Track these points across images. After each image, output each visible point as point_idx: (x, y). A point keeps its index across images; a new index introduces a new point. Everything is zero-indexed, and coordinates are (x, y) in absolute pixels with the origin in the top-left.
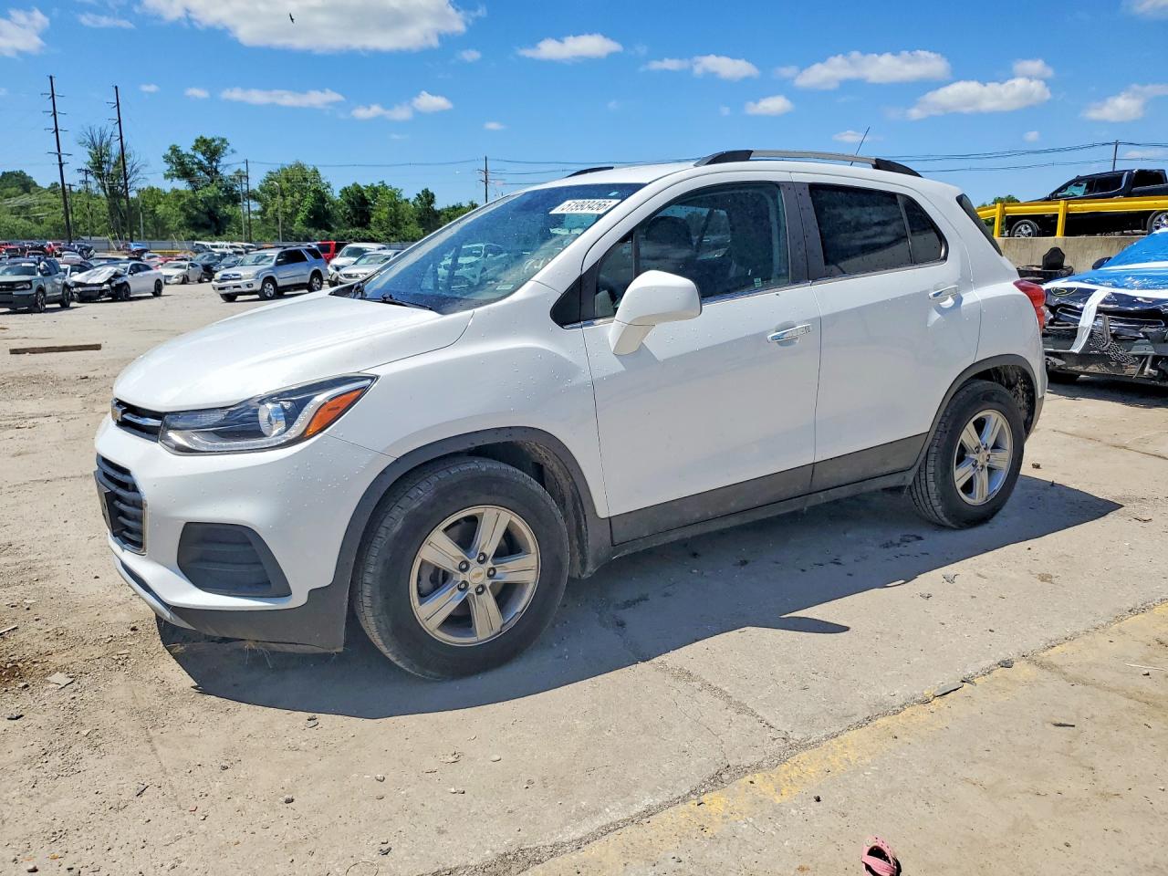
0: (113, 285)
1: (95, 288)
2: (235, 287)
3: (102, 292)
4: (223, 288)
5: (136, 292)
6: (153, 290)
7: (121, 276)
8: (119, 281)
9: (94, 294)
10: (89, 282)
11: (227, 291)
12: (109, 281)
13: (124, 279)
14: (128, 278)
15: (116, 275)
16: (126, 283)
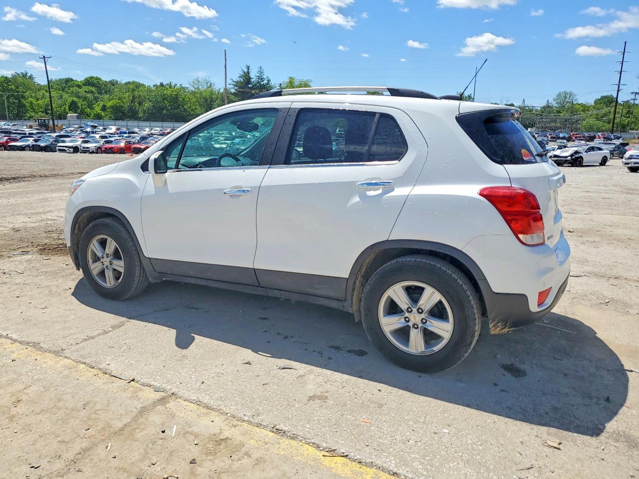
0: (574, 157)
1: (563, 159)
2: (635, 163)
3: (566, 161)
4: (628, 164)
5: (586, 163)
6: (600, 162)
7: (579, 153)
8: (577, 156)
9: (562, 162)
10: (561, 155)
11: (630, 165)
12: (572, 156)
13: (580, 155)
14: (584, 155)
15: (576, 152)
16: (581, 157)
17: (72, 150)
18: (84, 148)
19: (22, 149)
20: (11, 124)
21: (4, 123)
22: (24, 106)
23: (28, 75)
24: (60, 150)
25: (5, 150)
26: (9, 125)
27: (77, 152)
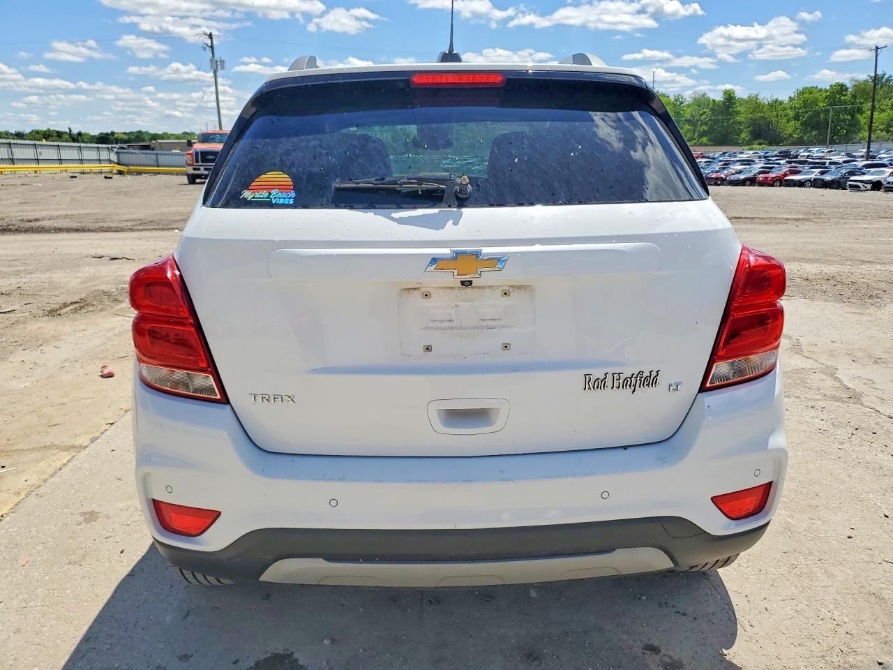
17: (869, 186)
18: (889, 183)
19: (801, 184)
20: (826, 150)
21: (818, 149)
22: (858, 122)
23: (886, 77)
24: (851, 186)
25: (780, 186)
26: (823, 152)
27: (879, 189)
